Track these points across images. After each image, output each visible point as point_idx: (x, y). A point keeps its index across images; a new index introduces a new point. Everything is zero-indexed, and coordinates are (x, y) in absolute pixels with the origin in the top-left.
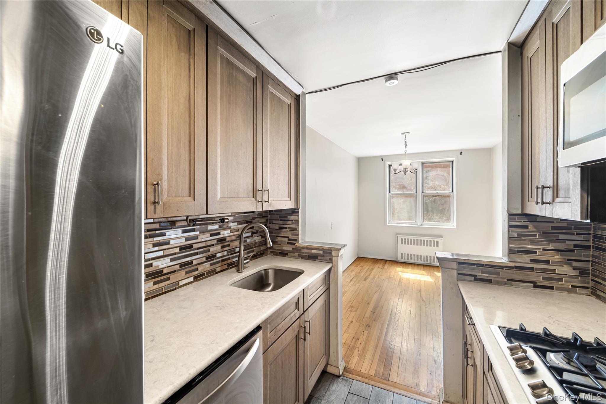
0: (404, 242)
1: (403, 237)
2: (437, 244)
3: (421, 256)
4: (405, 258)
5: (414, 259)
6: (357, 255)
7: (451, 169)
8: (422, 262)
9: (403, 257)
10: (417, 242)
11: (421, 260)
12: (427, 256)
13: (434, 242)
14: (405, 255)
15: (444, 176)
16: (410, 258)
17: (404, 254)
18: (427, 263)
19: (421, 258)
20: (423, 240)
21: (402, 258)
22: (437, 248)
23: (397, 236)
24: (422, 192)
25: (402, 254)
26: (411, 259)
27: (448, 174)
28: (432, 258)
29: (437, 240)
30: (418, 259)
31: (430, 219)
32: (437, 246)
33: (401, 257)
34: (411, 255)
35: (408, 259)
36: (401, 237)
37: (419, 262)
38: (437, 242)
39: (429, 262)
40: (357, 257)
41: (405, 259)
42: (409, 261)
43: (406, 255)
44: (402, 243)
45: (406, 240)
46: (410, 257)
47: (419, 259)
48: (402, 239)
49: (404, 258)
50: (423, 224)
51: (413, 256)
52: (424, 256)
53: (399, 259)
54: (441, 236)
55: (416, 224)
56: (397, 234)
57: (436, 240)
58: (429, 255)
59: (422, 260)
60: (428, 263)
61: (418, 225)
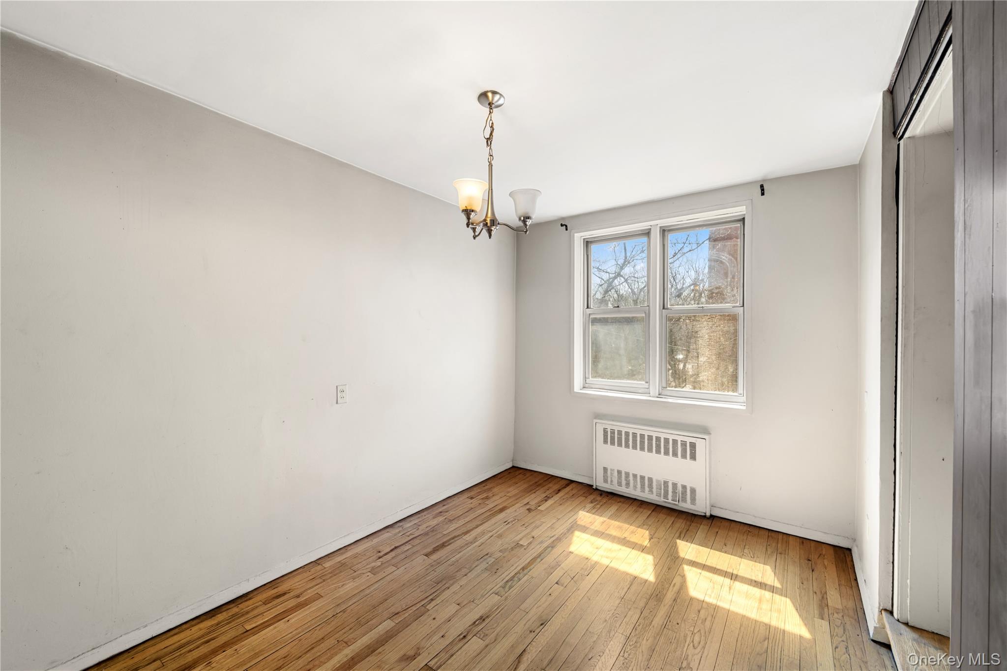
0: (611, 438)
1: (610, 425)
2: (691, 451)
3: (650, 480)
4: (612, 481)
5: (635, 487)
6: (513, 460)
7: (739, 242)
8: (654, 497)
9: (607, 477)
10: (640, 441)
11: (651, 491)
12: (666, 483)
13: (684, 444)
14: (612, 474)
15: (722, 262)
16: (624, 482)
17: (611, 470)
18: (666, 502)
19: (651, 486)
20: (657, 437)
21: (606, 481)
22: (692, 462)
23: (595, 421)
24: (664, 308)
25: (605, 469)
26: (628, 484)
27: (733, 256)
28: (680, 488)
29: (693, 440)
30: (644, 488)
32: (693, 457)
33: (604, 477)
34: (627, 474)
35: (620, 484)
36: (605, 426)
37: (646, 496)
38: (693, 446)
39: (670, 501)
40: (509, 466)
41: (613, 483)
42: (623, 490)
43: (616, 474)
44: (605, 442)
45: (614, 433)
46: (626, 480)
47: (647, 489)
48: (606, 431)
49: (609, 480)
50: (665, 392)
51: (631, 478)
52: (658, 481)
53: (600, 484)
54: (705, 430)
55: (647, 392)
56: (598, 416)
57: (689, 440)
58: (671, 479)
59: (654, 490)
60: (669, 503)
61: (649, 395)
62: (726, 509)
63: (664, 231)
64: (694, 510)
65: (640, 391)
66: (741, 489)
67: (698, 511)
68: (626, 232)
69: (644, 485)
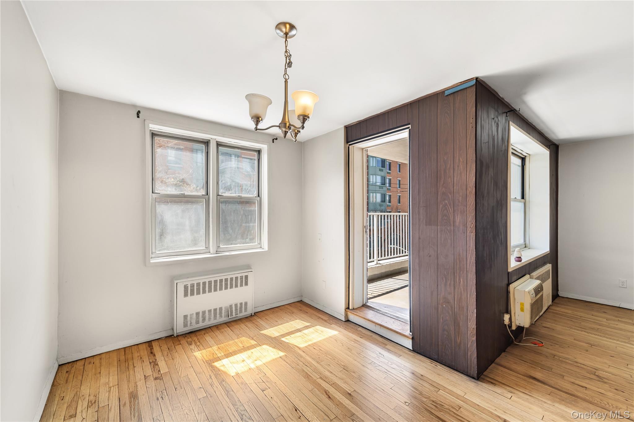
0: (189, 291)
1: (189, 282)
2: (245, 280)
3: (220, 309)
4: (191, 323)
5: (210, 319)
8: (224, 319)
9: (187, 322)
10: (214, 285)
11: (221, 316)
12: (231, 306)
13: (242, 278)
14: (191, 318)
16: (201, 320)
17: (191, 315)
18: (232, 318)
19: (220, 313)
20: (225, 279)
21: (185, 325)
22: (246, 287)
23: (176, 282)
24: (217, 195)
25: (185, 317)
26: (204, 320)
28: (239, 305)
29: (246, 274)
30: (216, 316)
31: (229, 241)
32: (246, 284)
33: (184, 323)
34: (203, 313)
35: (199, 323)
36: (185, 284)
37: (218, 320)
38: (246, 277)
39: (235, 315)
42: (201, 325)
43: (194, 316)
44: (186, 295)
45: (194, 286)
46: (202, 317)
47: (218, 316)
48: (186, 287)
49: (189, 323)
50: (219, 250)
51: (207, 314)
52: (225, 307)
53: (180, 329)
55: (208, 251)
56: (176, 278)
57: (244, 275)
58: (233, 303)
59: (223, 314)
61: (210, 253)
62: (258, 307)
63: (219, 144)
64: (244, 315)
65: (202, 252)
66: (264, 293)
67: (247, 315)
68: (190, 137)
69: (216, 314)
